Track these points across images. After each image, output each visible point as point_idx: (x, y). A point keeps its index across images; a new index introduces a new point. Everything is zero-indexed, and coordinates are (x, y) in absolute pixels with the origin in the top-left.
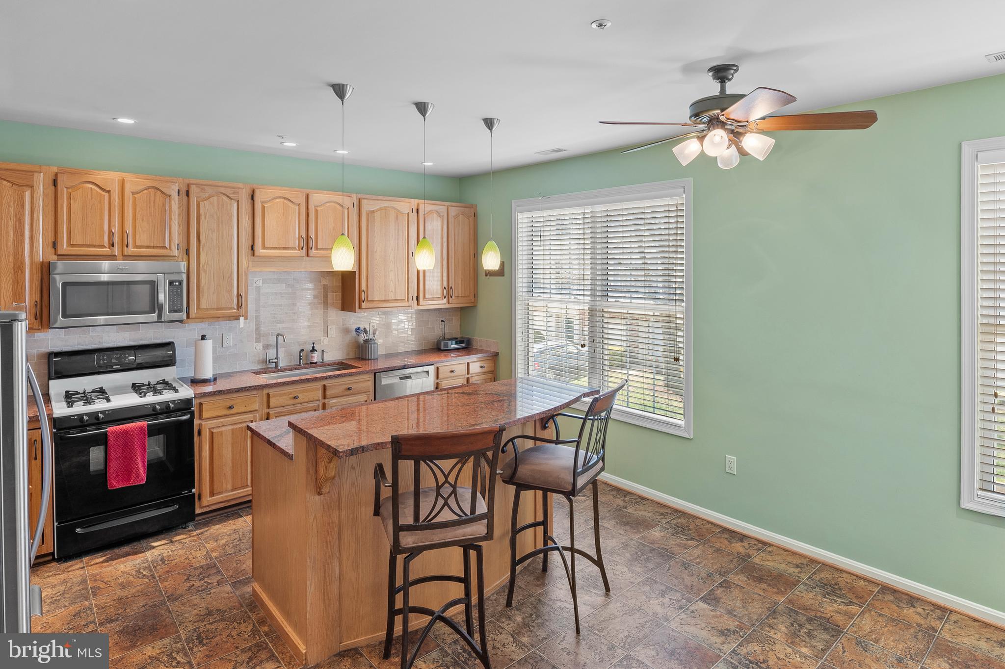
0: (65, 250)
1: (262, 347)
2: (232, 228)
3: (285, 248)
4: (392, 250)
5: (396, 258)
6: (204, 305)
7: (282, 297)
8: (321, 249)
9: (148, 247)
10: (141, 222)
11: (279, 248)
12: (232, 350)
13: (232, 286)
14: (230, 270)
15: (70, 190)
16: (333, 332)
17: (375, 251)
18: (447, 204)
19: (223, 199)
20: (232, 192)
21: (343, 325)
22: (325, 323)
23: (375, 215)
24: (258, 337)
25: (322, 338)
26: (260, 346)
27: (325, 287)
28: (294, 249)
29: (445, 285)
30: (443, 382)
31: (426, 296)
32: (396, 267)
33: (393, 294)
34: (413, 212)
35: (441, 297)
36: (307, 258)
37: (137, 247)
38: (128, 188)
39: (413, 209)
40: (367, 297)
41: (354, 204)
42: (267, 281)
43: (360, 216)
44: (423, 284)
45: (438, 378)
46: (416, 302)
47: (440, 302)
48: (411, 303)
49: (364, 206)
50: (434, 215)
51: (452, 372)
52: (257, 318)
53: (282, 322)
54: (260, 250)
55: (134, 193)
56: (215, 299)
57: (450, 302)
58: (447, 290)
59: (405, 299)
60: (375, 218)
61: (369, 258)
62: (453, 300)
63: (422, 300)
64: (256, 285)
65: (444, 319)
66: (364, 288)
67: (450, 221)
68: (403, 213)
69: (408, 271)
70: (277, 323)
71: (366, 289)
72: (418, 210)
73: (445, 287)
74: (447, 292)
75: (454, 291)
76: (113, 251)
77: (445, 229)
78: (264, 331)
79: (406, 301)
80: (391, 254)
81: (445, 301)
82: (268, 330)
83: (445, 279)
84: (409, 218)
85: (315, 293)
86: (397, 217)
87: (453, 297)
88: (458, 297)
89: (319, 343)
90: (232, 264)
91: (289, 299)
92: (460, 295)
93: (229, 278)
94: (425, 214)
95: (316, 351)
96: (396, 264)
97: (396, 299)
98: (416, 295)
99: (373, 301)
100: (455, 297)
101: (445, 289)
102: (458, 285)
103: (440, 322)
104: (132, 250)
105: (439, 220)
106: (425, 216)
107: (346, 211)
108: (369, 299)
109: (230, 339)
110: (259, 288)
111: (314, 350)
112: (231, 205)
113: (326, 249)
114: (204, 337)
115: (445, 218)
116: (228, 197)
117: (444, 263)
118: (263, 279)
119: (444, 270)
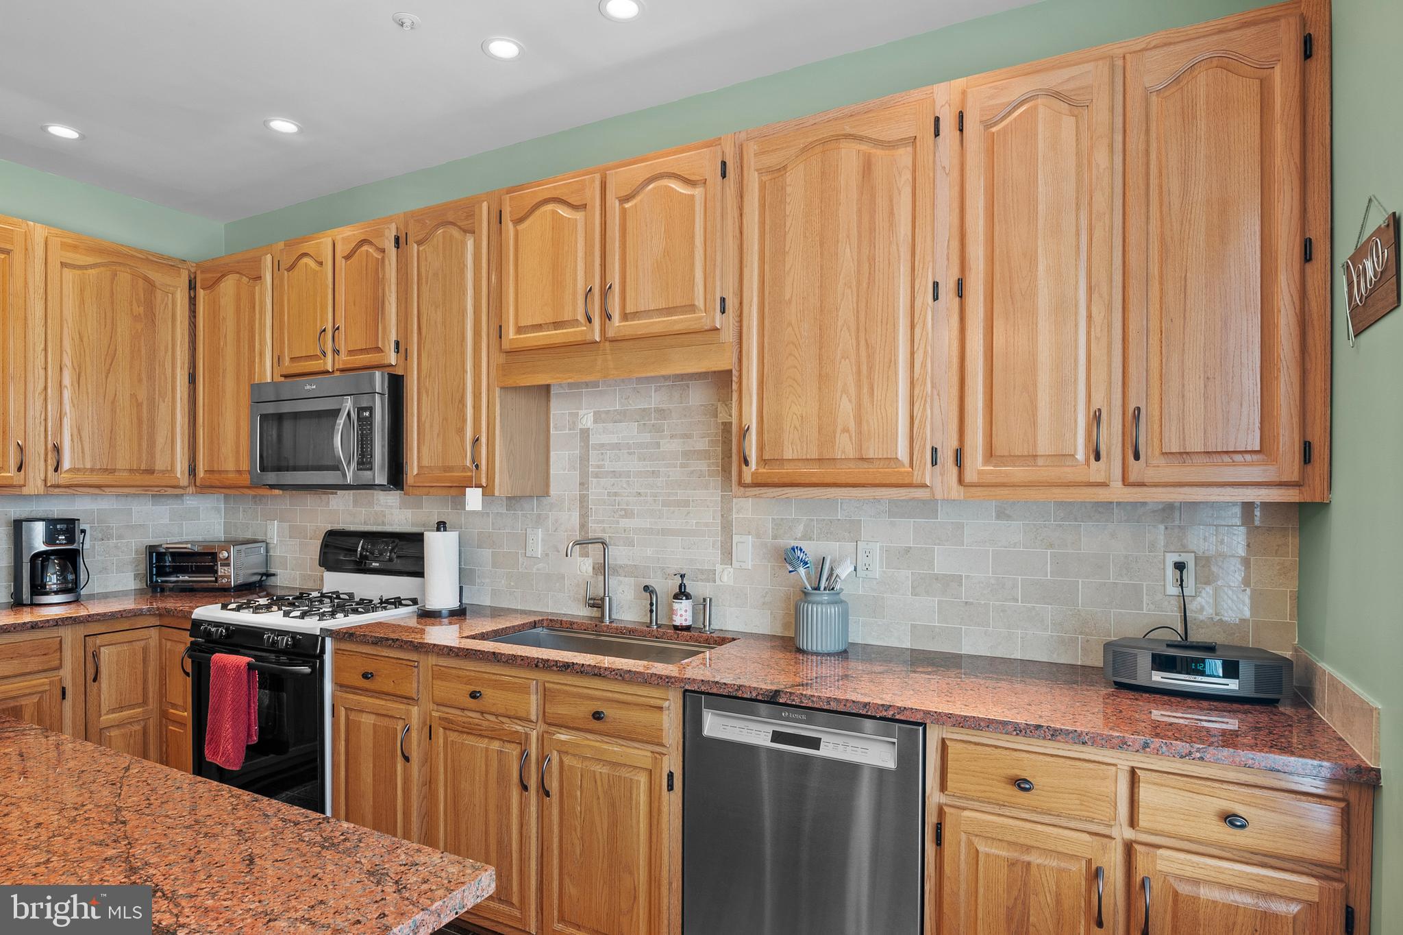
0: (285, 367)
1: (591, 569)
2: (464, 294)
3: (557, 325)
4: (848, 285)
5: (862, 314)
7: (630, 454)
8: (636, 315)
9: (362, 351)
10: (353, 306)
11: (546, 326)
12: (540, 565)
13: (464, 420)
14: (461, 386)
15: (291, 272)
16: (746, 549)
17: (787, 297)
18: (1118, 48)
19: (451, 236)
20: (465, 214)
21: (775, 537)
22: (726, 530)
23: (788, 180)
25: (719, 568)
28: (575, 322)
29: (1098, 402)
30: (967, 813)
31: (1000, 449)
32: (863, 343)
33: (850, 437)
34: (937, 134)
35: (1080, 456)
36: (607, 344)
37: (351, 353)
38: (342, 250)
39: (937, 120)
40: (761, 448)
41: (724, 164)
42: (603, 416)
43: (742, 197)
44: (985, 401)
45: (943, 787)
46: (955, 470)
47: (1069, 473)
48: (927, 474)
49: (752, 163)
50: (1042, 113)
51: (1021, 784)
52: (583, 500)
53: (628, 514)
54: (511, 333)
55: (347, 258)
56: (440, 447)
57: (1133, 478)
58: (1109, 424)
59: (899, 457)
60: (789, 190)
61: (766, 322)
62: (1150, 468)
63: (976, 462)
64: (580, 426)
65: (1189, 559)
66: (751, 420)
67: (1135, 114)
68: (891, 145)
69: (912, 354)
70: (622, 517)
71: (757, 427)
72: (961, 116)
73: (1099, 410)
74: (1112, 436)
75: (1156, 427)
76: (325, 363)
77: (1101, 157)
78: (595, 530)
79: (904, 466)
80: (842, 300)
81: (1097, 471)
82: (604, 531)
83: (1099, 375)
84: (918, 156)
85: (702, 444)
86: (867, 168)
87: (1149, 453)
88: (1184, 455)
89: (700, 577)
90: (464, 371)
91: (644, 460)
92: (1196, 445)
93: (462, 400)
94: (995, 124)
95: (688, 597)
96: (862, 335)
97: (862, 459)
98: (955, 444)
99: (781, 461)
100: (1163, 454)
101: (1097, 418)
102: (1183, 396)
103: (1170, 572)
104: (344, 359)
105: (1077, 127)
106: (994, 130)
107: (698, 192)
108: (766, 457)
109: (537, 542)
110: (585, 434)
111: (682, 594)
112: (464, 244)
113: (648, 313)
114: (441, 526)
115: (1100, 113)
116: (460, 228)
117: (1094, 309)
118: (595, 413)
119: (1096, 338)
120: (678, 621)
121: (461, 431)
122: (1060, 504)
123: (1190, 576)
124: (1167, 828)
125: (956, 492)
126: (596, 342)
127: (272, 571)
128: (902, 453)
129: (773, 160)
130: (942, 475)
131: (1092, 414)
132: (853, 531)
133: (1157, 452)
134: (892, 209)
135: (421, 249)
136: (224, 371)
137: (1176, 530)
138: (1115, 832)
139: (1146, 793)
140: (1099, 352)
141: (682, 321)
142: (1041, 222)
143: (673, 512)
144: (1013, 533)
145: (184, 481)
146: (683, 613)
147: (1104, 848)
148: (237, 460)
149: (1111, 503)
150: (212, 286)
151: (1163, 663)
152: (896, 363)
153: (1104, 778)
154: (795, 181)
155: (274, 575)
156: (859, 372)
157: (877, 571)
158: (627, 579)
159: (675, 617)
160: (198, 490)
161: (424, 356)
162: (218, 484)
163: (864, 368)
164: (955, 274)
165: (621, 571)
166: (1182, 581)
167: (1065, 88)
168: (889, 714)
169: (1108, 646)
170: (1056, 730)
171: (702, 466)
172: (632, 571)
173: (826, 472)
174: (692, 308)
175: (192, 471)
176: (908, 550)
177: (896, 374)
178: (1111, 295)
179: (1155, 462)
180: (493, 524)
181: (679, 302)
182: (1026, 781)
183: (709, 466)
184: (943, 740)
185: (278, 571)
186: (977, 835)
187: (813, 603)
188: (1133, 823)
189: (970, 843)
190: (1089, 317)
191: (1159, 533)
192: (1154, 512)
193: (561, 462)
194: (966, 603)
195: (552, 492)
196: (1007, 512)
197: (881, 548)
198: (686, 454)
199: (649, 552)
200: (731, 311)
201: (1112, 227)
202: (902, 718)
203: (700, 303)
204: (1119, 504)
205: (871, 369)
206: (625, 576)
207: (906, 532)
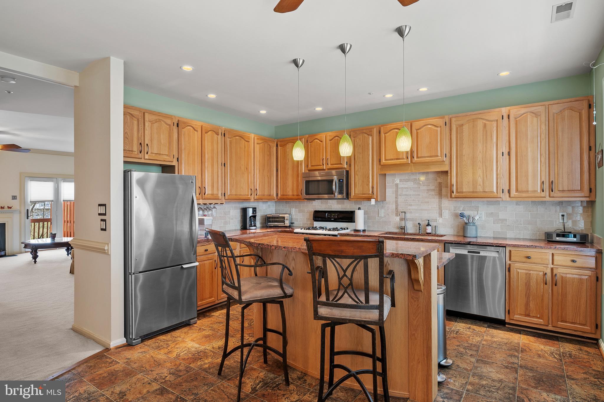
0: (310, 168)
1: (399, 219)
3: (397, 159)
4: (480, 152)
5: (484, 159)
6: (357, 192)
7: (411, 190)
8: (421, 157)
9: (335, 164)
10: (333, 153)
11: (394, 159)
12: (383, 219)
13: (369, 182)
14: (368, 174)
15: (311, 143)
16: (446, 214)
17: (464, 154)
18: (547, 103)
19: (365, 136)
20: (369, 131)
21: (454, 211)
22: (440, 209)
23: (464, 127)
24: (397, 213)
25: (438, 218)
26: (398, 219)
27: (440, 184)
28: (403, 159)
29: (543, 179)
30: (515, 265)
31: (519, 189)
32: (484, 165)
33: (481, 187)
34: (503, 119)
35: (539, 191)
36: (412, 164)
37: (331, 165)
38: (328, 138)
39: (503, 116)
40: (457, 189)
41: (446, 122)
42: (402, 180)
43: (451, 130)
44: (515, 179)
45: (510, 260)
46: (508, 194)
47: (537, 195)
48: (501, 195)
49: (454, 123)
50: (529, 116)
51: (528, 258)
52: (396, 202)
53: (411, 205)
54: (383, 161)
55: (330, 140)
56: (361, 189)
57: (551, 196)
58: (546, 184)
59: (494, 191)
60: (464, 130)
61: (458, 160)
62: (556, 193)
63: (513, 193)
64: (395, 183)
65: (565, 214)
66: (454, 182)
67: (551, 119)
68: (492, 121)
69: (497, 168)
70: (408, 206)
71: (456, 183)
72: (509, 115)
73: (543, 181)
74: (546, 186)
75: (557, 185)
76: (324, 167)
77: (543, 127)
78: (400, 209)
79: (495, 193)
80: (479, 155)
81: (543, 194)
82: (403, 209)
83: (543, 173)
84: (498, 124)
85: (433, 188)
86: (485, 126)
87: (555, 191)
88: (563, 191)
89: (432, 221)
90: (369, 170)
91: (415, 191)
92: (566, 189)
93: (368, 177)
94: (518, 118)
95: (430, 226)
96: (484, 163)
97: (484, 192)
98: (508, 188)
99: (462, 192)
100: (558, 191)
101: (543, 183)
102: (563, 178)
103: (560, 216)
104: (330, 166)
105: (537, 120)
106: (517, 119)
107: (439, 129)
108: (458, 191)
109: (382, 213)
110: (397, 185)
111: (428, 225)
112: (369, 138)
113: (424, 157)
114: (359, 209)
115: (543, 117)
116: (367, 134)
117: (542, 159)
118: (400, 179)
119: (542, 165)
120: (428, 232)
121: (368, 185)
122: (532, 202)
123: (565, 218)
124: (560, 264)
125: (508, 199)
126: (409, 163)
127: (293, 222)
128: (495, 190)
129: (460, 123)
130: (505, 195)
131: (542, 182)
132: (477, 209)
133: (557, 190)
134: (492, 136)
135: (355, 139)
136: (288, 169)
137: (562, 207)
138: (549, 266)
139: (555, 257)
140: (543, 169)
141: (434, 159)
142: (529, 140)
143: (424, 205)
144: (521, 209)
145: (276, 198)
146: (429, 230)
147: (547, 269)
148: (293, 192)
149: (545, 201)
150: (283, 146)
151: (558, 235)
152: (493, 170)
153: (547, 255)
154: (466, 128)
155: (294, 223)
156: (483, 172)
157: (483, 218)
158: (410, 222)
159: (427, 231)
160: (278, 200)
161: (356, 166)
162: (286, 198)
163: (485, 172)
164: (508, 150)
165: (408, 220)
166: (563, 219)
167: (534, 111)
168: (498, 245)
169: (545, 232)
170: (536, 246)
171: (433, 193)
172: (412, 220)
173: (475, 195)
174: (437, 156)
175: (277, 195)
176: (492, 213)
177: (493, 172)
178: (546, 156)
179: (557, 192)
180: (368, 208)
181: (433, 154)
182: (530, 257)
183: (435, 193)
184: (510, 250)
185: (295, 222)
186: (518, 269)
187: (469, 225)
188: (553, 264)
189: (517, 271)
190: (541, 161)
191: (558, 208)
192: (556, 203)
193: (390, 192)
194: (508, 225)
195: (387, 200)
196: (519, 204)
197: (485, 213)
198: (428, 190)
199: (417, 215)
200: (448, 157)
201: (546, 142)
202: (501, 246)
203: (439, 155)
204: (547, 201)
205: (486, 171)
206: (410, 221)
207: (492, 209)
